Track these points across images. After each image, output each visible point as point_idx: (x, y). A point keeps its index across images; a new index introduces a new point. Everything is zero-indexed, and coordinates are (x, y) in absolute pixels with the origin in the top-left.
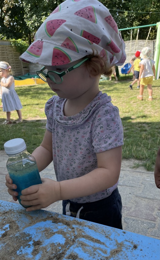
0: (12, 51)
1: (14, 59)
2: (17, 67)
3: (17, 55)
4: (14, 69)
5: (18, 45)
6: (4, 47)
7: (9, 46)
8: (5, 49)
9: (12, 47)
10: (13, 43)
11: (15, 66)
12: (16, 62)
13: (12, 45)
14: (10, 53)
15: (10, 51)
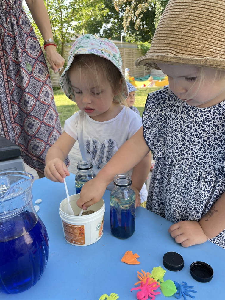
0: (137, 53)
6: (131, 50)
8: (132, 52)
10: (140, 46)
14: (136, 55)
15: (136, 54)
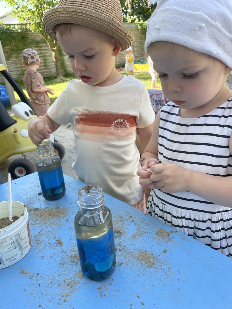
0: (137, 34)
1: (138, 42)
2: (141, 50)
3: (142, 38)
4: (138, 53)
5: (144, 27)
7: (135, 29)
9: (138, 30)
10: (140, 26)
11: (139, 50)
12: (140, 45)
13: (138, 27)
